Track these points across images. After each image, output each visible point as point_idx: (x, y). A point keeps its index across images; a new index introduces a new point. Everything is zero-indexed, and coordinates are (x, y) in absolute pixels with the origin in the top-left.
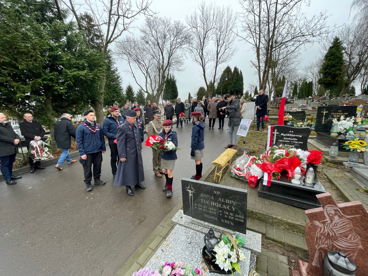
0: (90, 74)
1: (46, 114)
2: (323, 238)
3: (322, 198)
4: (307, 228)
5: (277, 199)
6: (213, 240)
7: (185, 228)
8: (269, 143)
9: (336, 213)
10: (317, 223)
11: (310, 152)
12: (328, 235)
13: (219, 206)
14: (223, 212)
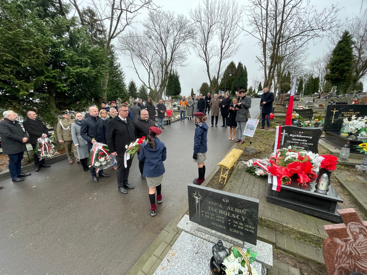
0: (93, 71)
1: (49, 111)
2: (344, 257)
3: (345, 214)
4: (326, 245)
5: (287, 205)
6: (222, 253)
7: (191, 235)
8: (276, 144)
9: (361, 231)
10: (338, 241)
11: (324, 157)
12: (350, 254)
13: (227, 215)
14: (232, 221)
